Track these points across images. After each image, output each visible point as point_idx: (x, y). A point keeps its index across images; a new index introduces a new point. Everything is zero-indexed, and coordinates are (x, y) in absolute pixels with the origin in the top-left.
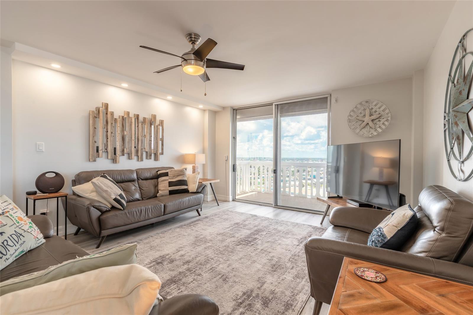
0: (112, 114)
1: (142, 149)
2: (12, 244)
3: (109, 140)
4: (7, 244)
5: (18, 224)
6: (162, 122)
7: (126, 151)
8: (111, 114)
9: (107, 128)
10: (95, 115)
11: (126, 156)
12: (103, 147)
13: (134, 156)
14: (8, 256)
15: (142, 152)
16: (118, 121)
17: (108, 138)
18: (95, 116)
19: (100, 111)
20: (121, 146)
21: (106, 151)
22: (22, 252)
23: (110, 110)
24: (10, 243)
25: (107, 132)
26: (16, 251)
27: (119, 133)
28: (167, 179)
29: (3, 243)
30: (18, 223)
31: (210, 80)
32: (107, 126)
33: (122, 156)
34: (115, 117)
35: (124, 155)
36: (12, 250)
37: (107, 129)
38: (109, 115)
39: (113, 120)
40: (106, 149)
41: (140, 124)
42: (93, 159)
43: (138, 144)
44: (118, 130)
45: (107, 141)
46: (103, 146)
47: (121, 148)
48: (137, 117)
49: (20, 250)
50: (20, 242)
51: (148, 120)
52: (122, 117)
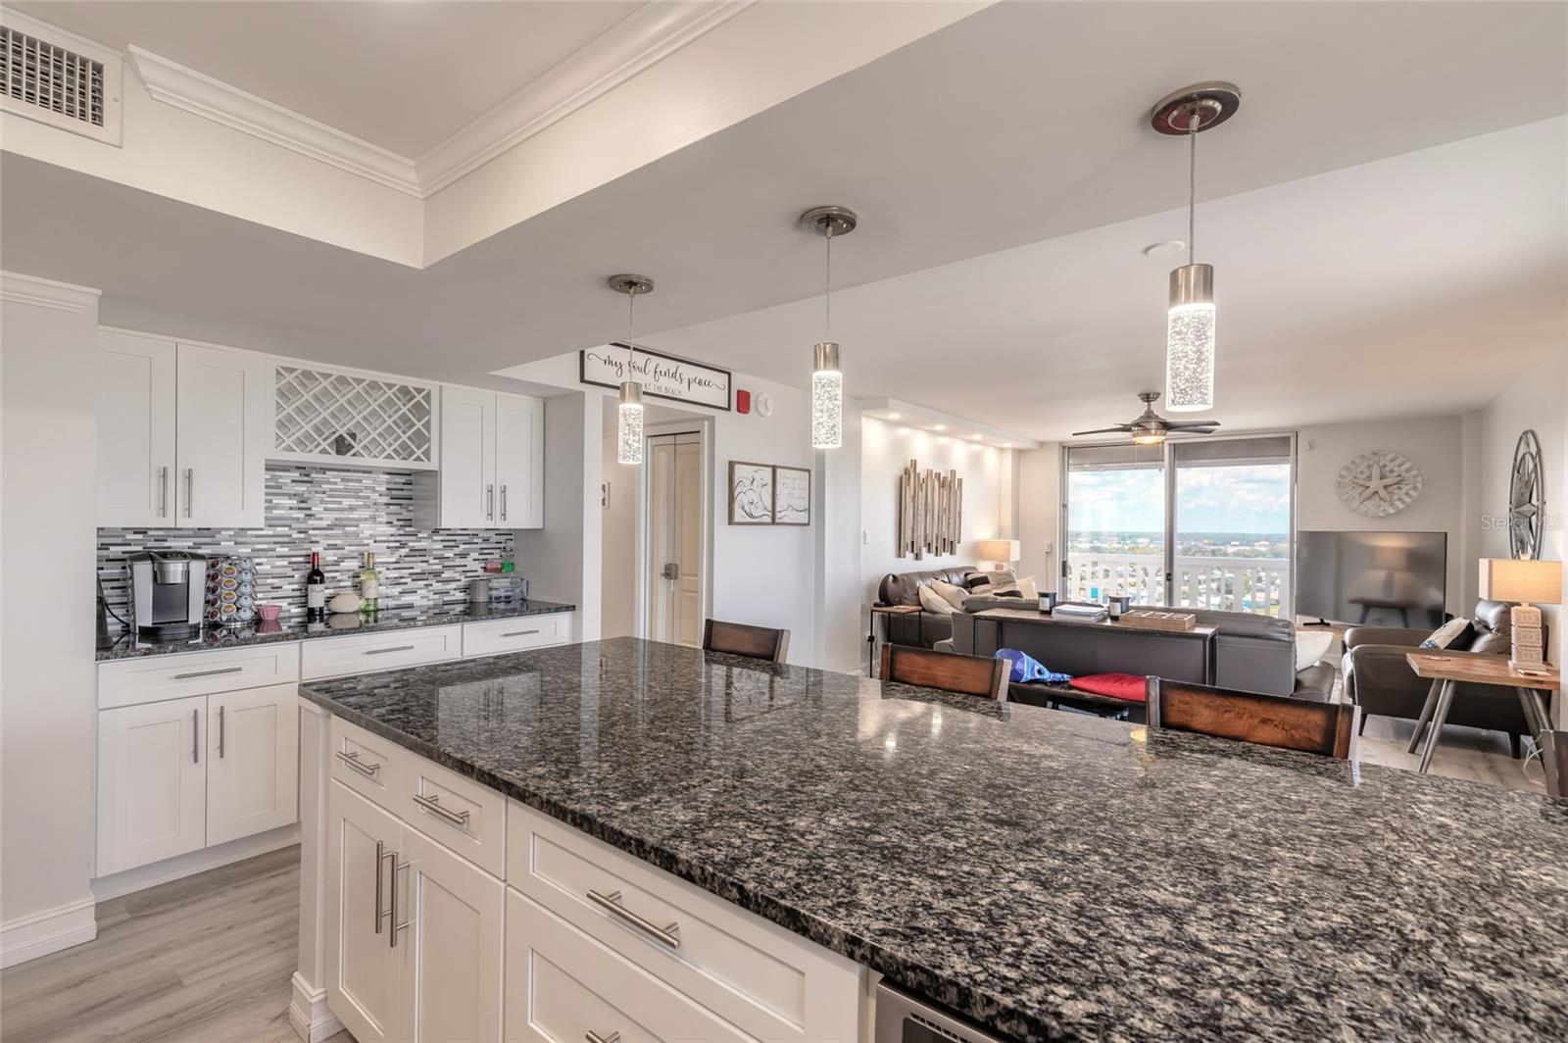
7: (928, 539)
8: (918, 477)
33: (925, 547)
34: (920, 482)
38: (917, 480)
39: (919, 487)
51: (948, 481)
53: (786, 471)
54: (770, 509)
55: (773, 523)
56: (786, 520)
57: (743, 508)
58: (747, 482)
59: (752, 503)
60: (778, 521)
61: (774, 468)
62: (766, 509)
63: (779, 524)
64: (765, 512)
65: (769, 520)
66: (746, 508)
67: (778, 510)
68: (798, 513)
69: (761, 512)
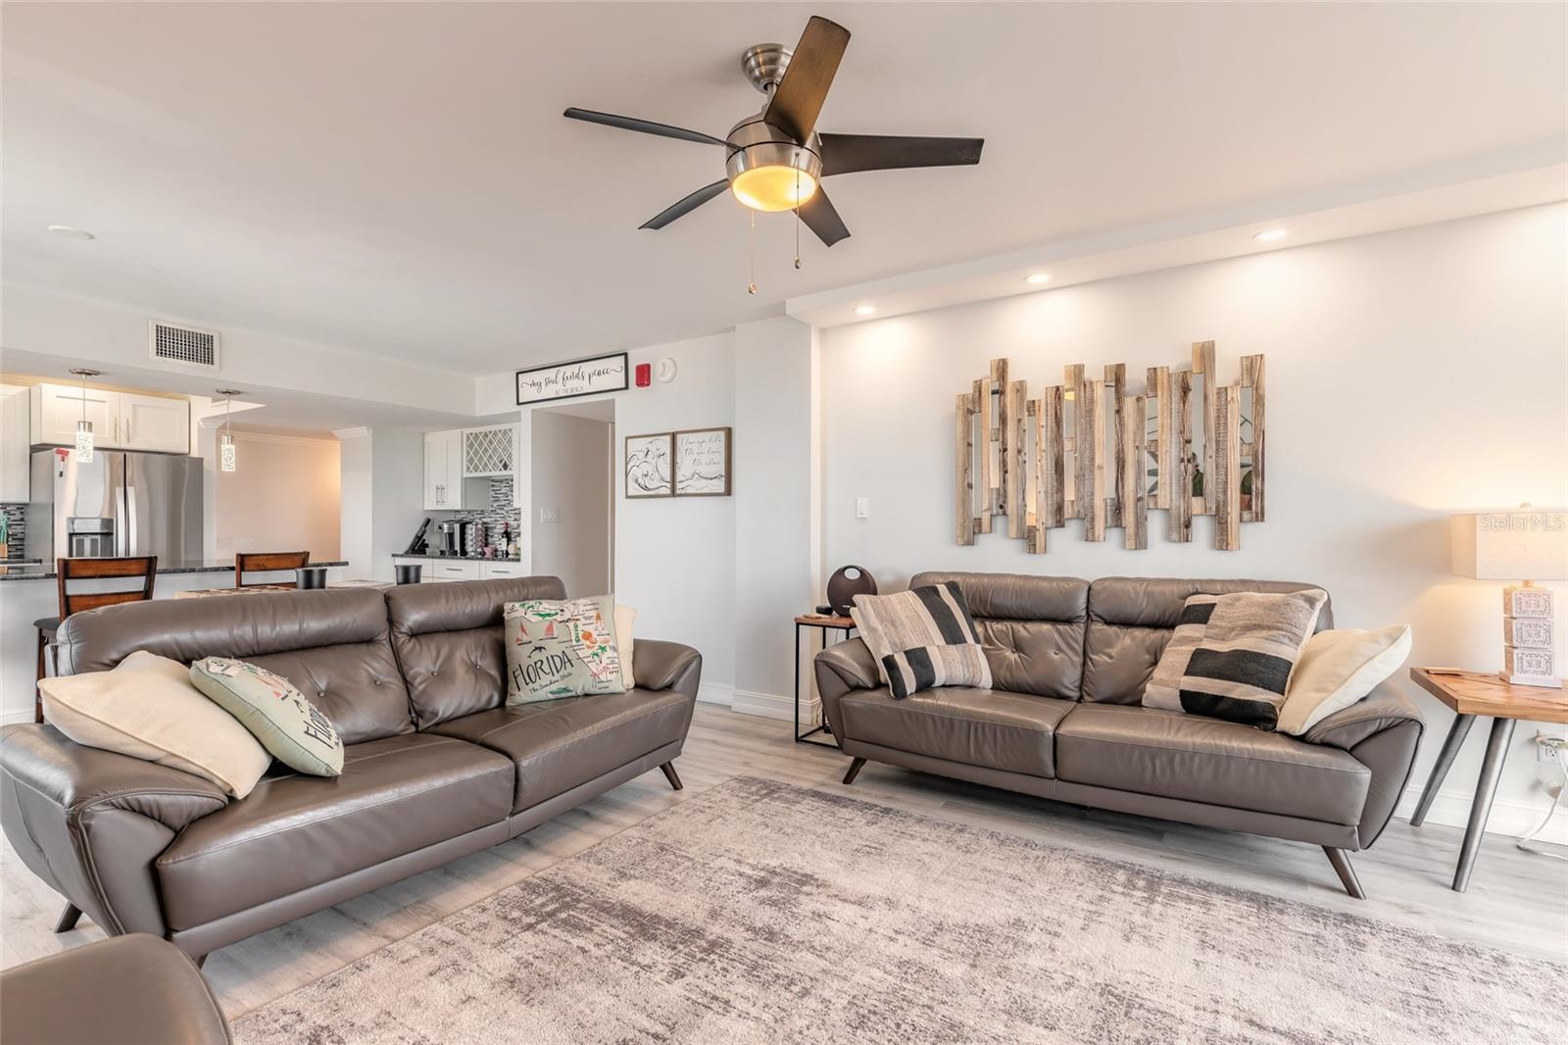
0: (1021, 388)
1: (1139, 499)
2: (547, 670)
3: (1009, 476)
4: (540, 668)
5: (574, 643)
6: (1252, 367)
7: (1073, 509)
8: (1018, 391)
9: (1003, 436)
10: (970, 407)
11: (1073, 528)
12: (994, 501)
13: (1102, 529)
14: (536, 686)
15: (1142, 509)
16: (1039, 407)
17: (1006, 472)
18: (968, 409)
19: (983, 391)
20: (1052, 494)
21: (1001, 511)
22: (566, 690)
23: (1013, 377)
24: (545, 667)
25: (1005, 450)
26: (551, 683)
27: (1044, 447)
28: (1197, 635)
29: (536, 663)
30: (579, 641)
31: (980, 142)
32: (1003, 432)
33: (1057, 527)
34: (1030, 397)
35: (1063, 526)
36: (545, 679)
37: (1004, 443)
38: (1010, 396)
39: (1021, 409)
40: (1001, 507)
41: (1129, 404)
42: (966, 537)
43: (1122, 479)
44: (1040, 438)
45: (1004, 481)
46: (995, 496)
47: (1052, 497)
48: (1116, 374)
49: (561, 685)
50: (563, 672)
51: (1170, 376)
52: (1054, 390)
53: (687, 435)
54: (669, 479)
55: (673, 494)
56: (690, 490)
57: (636, 481)
58: (641, 455)
59: (646, 475)
60: (678, 492)
61: (674, 436)
62: (663, 480)
63: (680, 495)
64: (665, 484)
65: (668, 492)
66: (640, 481)
67: (678, 480)
68: (709, 481)
69: (659, 482)
